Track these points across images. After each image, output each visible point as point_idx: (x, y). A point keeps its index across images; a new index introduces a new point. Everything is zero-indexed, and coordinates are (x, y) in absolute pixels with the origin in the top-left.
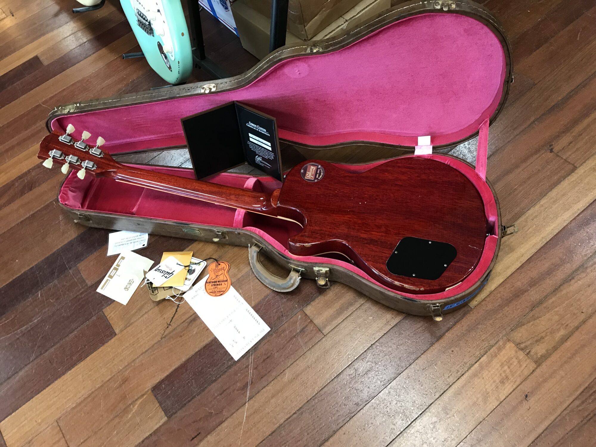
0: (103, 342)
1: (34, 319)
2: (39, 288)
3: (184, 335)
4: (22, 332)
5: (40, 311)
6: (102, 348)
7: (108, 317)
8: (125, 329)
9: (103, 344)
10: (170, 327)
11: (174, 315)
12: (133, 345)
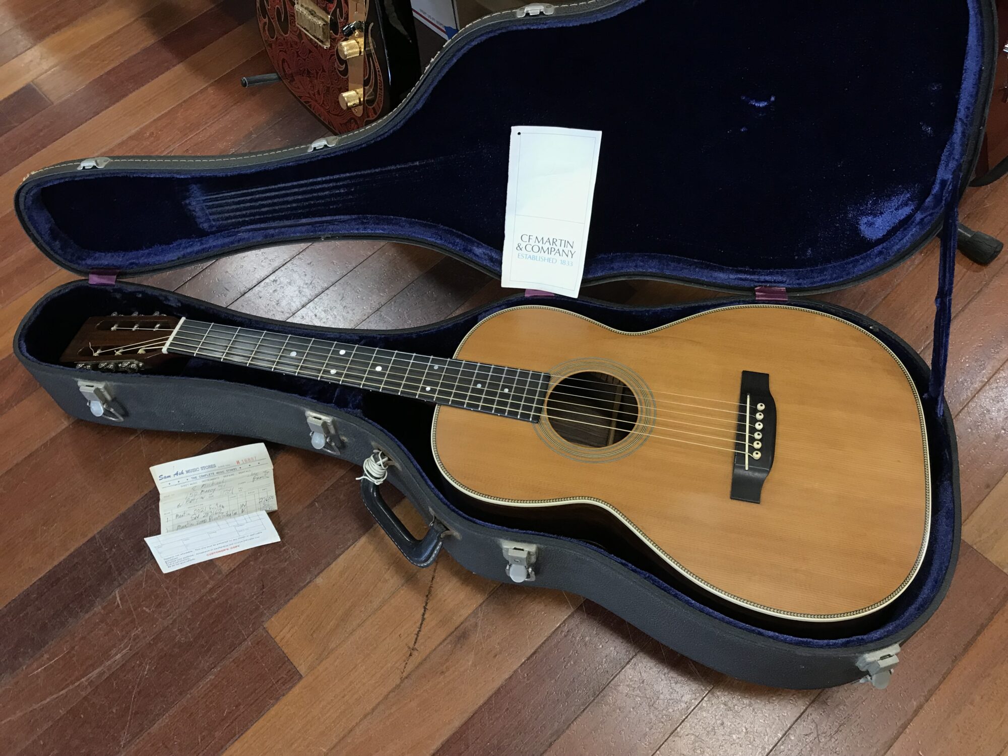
0: (274, 695)
1: (113, 652)
2: (116, 583)
3: (448, 669)
4: (91, 683)
5: (124, 633)
6: (276, 706)
7: (278, 640)
8: (319, 664)
9: (277, 699)
10: (415, 653)
11: (421, 628)
12: (343, 697)
